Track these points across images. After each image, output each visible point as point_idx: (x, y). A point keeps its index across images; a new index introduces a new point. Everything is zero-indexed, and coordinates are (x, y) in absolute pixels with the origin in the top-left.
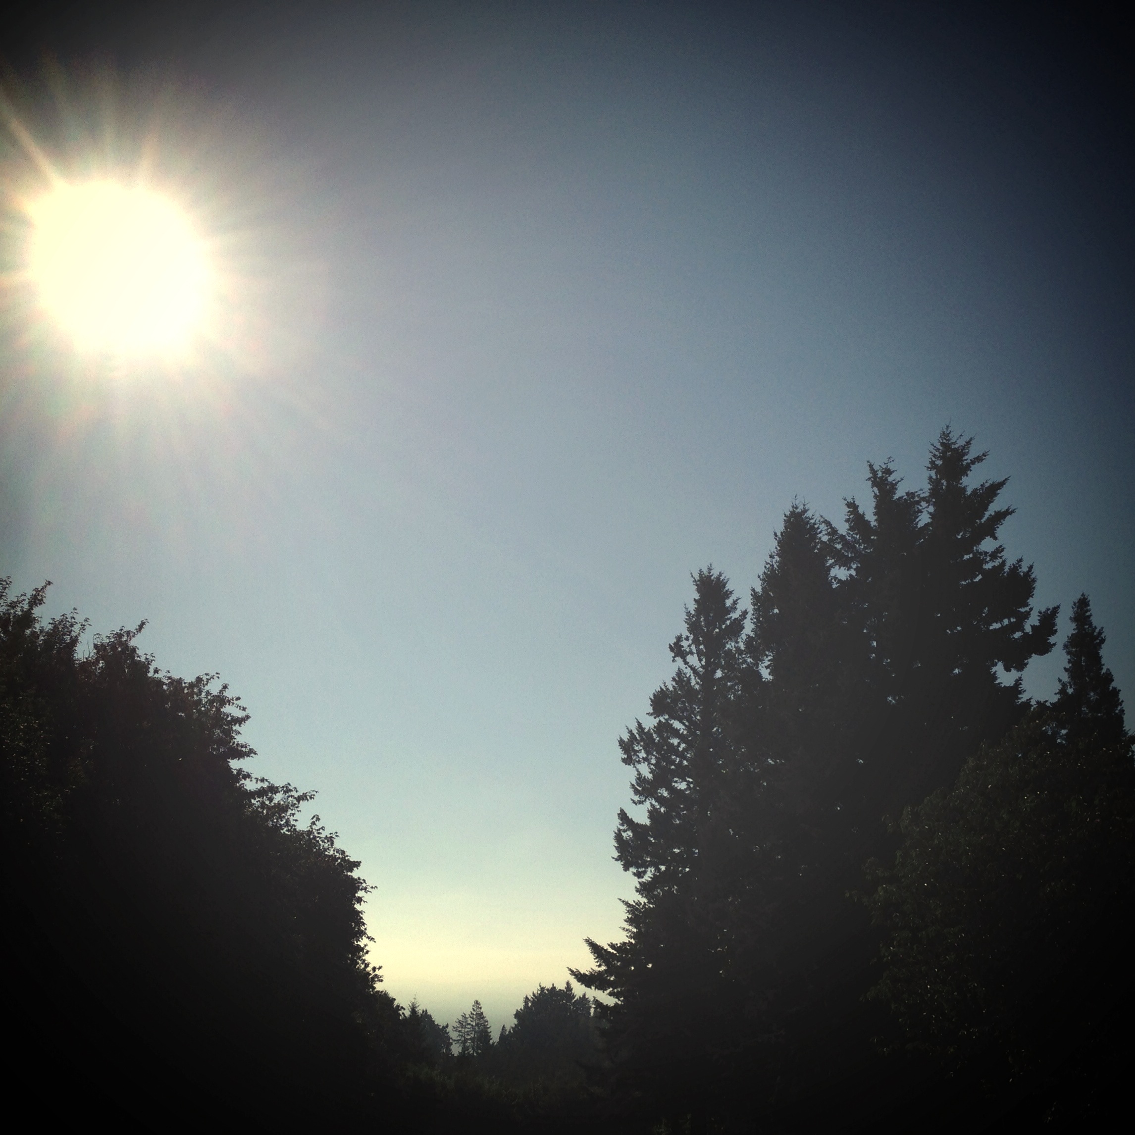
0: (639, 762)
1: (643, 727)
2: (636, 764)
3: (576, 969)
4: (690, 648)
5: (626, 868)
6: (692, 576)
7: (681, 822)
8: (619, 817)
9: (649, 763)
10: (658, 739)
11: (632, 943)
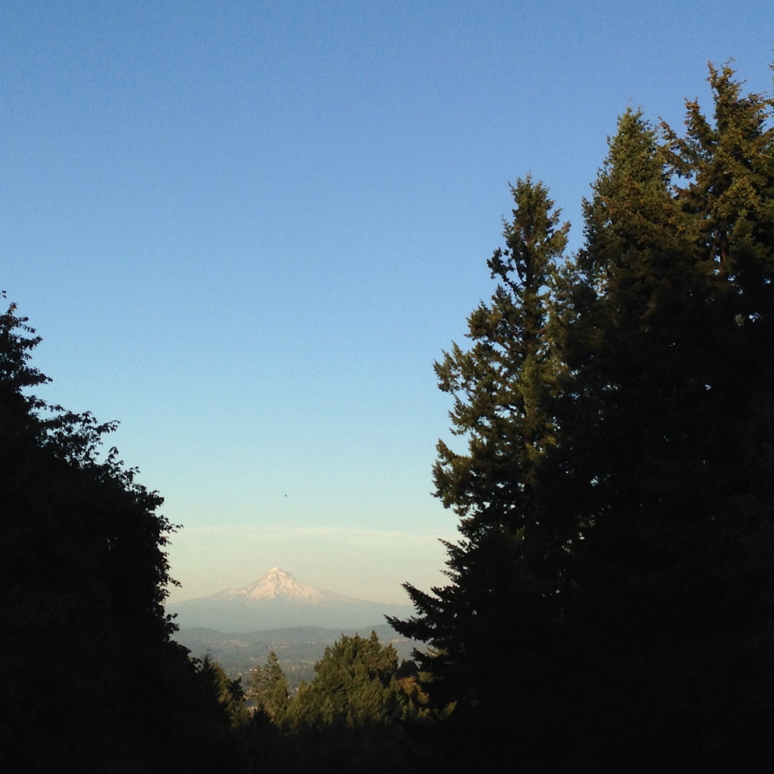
0: (457, 388)
1: (460, 350)
2: (454, 390)
3: (394, 617)
4: (509, 264)
5: (447, 505)
6: (510, 186)
7: (505, 454)
8: (437, 449)
9: (469, 389)
10: (477, 363)
11: (456, 587)
